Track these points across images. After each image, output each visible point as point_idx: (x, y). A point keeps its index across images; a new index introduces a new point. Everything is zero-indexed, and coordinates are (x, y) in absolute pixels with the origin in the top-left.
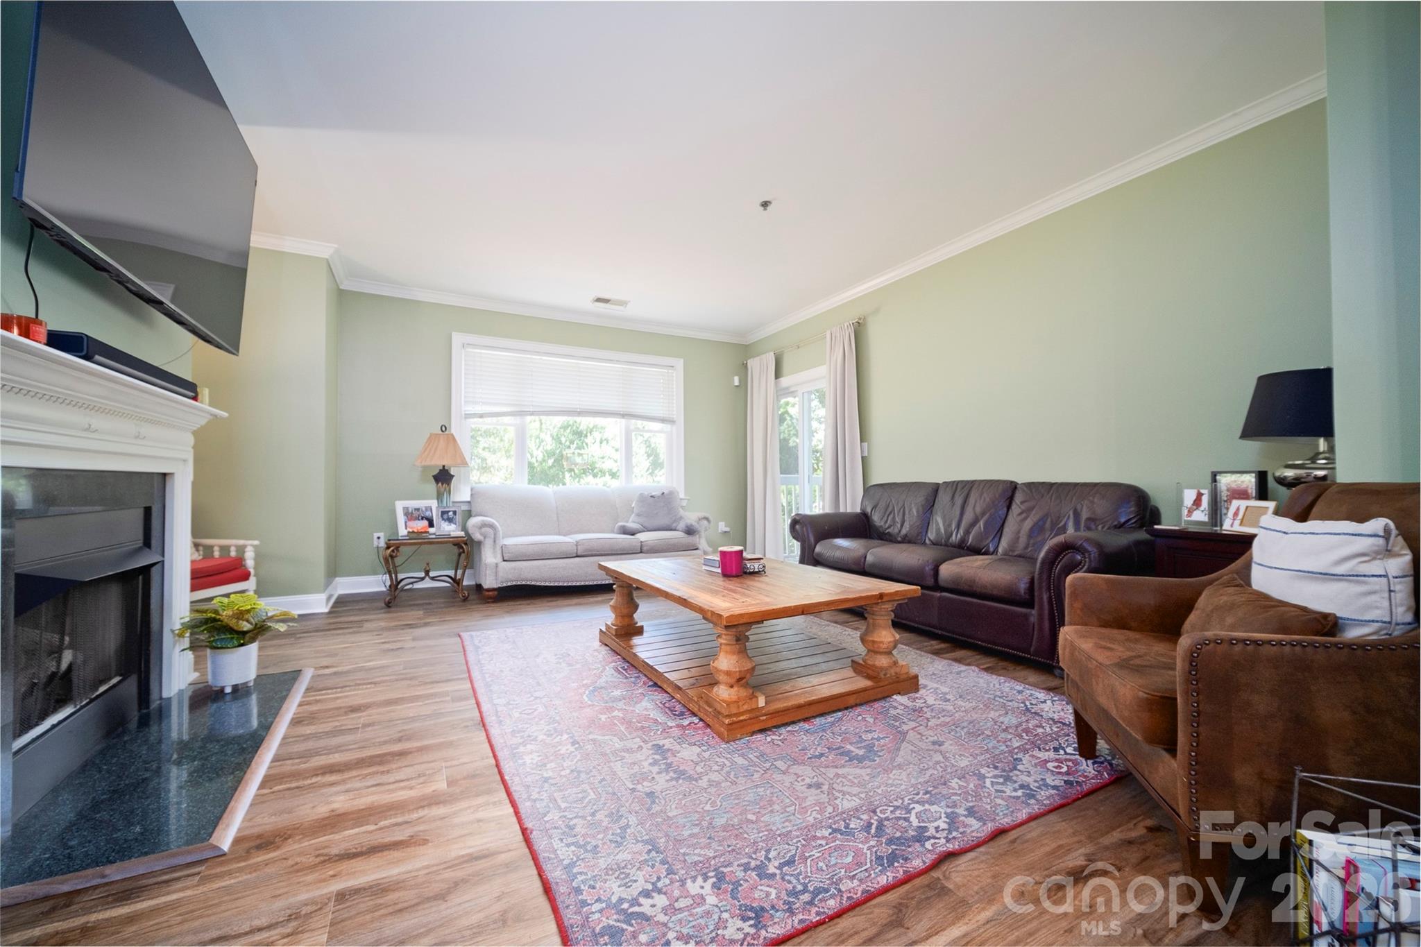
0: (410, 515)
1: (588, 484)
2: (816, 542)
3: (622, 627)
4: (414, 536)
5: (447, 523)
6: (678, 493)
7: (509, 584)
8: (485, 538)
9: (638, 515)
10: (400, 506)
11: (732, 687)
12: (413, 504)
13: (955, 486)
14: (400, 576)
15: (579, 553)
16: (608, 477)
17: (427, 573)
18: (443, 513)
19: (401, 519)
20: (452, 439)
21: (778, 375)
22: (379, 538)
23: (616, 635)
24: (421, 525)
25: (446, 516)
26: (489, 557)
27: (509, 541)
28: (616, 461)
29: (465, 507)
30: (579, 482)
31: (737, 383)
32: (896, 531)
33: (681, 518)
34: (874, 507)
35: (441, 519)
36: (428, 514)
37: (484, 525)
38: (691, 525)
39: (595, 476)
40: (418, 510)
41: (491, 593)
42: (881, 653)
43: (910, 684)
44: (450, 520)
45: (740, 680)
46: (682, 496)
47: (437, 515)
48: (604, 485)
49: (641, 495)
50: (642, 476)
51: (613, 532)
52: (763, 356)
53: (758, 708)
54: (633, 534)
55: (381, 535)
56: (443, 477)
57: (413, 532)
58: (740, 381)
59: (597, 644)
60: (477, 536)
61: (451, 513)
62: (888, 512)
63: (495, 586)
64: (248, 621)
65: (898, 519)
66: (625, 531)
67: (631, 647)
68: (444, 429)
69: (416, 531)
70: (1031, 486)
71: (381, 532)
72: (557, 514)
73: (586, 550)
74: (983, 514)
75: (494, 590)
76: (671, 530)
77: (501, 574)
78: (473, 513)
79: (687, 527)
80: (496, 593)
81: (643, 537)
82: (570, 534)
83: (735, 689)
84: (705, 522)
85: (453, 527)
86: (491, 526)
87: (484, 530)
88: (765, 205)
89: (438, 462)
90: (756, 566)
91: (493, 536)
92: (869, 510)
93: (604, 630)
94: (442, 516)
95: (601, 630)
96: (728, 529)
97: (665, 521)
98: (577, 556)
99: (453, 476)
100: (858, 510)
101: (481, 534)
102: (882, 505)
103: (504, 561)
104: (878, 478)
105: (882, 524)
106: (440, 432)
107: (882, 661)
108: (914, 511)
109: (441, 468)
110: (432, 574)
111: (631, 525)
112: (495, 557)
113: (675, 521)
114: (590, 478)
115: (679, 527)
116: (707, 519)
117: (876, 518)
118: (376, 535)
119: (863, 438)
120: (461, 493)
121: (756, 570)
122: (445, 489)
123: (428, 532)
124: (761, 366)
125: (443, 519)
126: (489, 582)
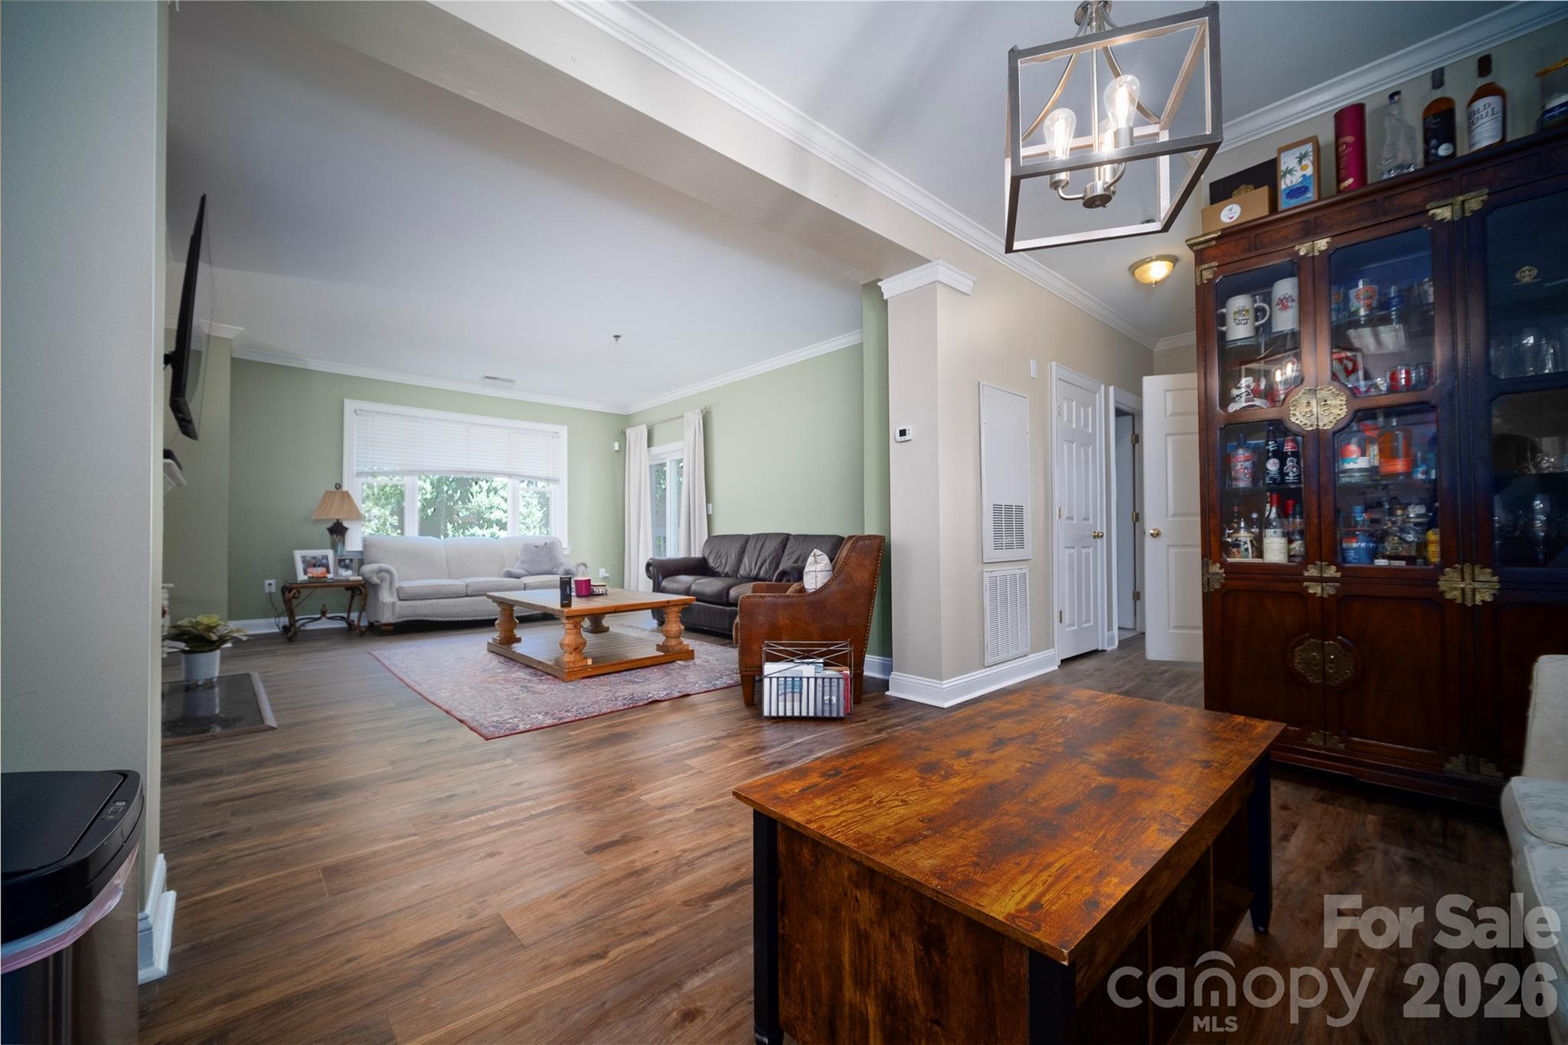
0: (310, 563)
1: (474, 535)
2: (663, 580)
3: (505, 638)
4: (314, 580)
5: (343, 570)
6: (561, 543)
7: (405, 619)
8: (382, 581)
9: (523, 562)
10: (298, 555)
11: (571, 654)
12: (310, 553)
13: (758, 536)
14: (297, 618)
15: (469, 592)
16: (495, 529)
17: (324, 613)
18: (340, 561)
19: (300, 566)
20: (346, 495)
21: (650, 444)
22: (270, 584)
23: (500, 644)
24: (318, 571)
25: (342, 563)
26: (386, 597)
27: (406, 584)
28: (505, 512)
29: (359, 557)
30: (463, 533)
31: (617, 448)
32: (721, 570)
33: (562, 564)
34: (710, 552)
35: (338, 566)
36: (324, 561)
37: (381, 570)
38: (570, 569)
39: (481, 527)
40: (314, 558)
41: (388, 628)
42: (672, 637)
43: (689, 655)
44: (347, 567)
45: (576, 649)
46: (565, 545)
47: (335, 563)
48: (492, 536)
49: (526, 545)
50: (535, 527)
51: (499, 576)
52: (637, 428)
53: (587, 665)
54: (518, 578)
55: (273, 581)
56: (338, 530)
57: (313, 577)
58: (620, 446)
59: (486, 652)
60: (375, 580)
61: (347, 561)
62: (718, 557)
63: (392, 621)
64: (214, 633)
65: (724, 562)
66: (510, 575)
67: (511, 648)
68: (338, 486)
69: (315, 576)
70: (797, 536)
71: (272, 578)
72: (447, 561)
73: (475, 591)
74: (769, 556)
75: (391, 624)
76: (552, 574)
77: (397, 611)
78: (365, 561)
79: (565, 571)
80: (392, 627)
81: (527, 580)
82: (461, 578)
83: (574, 654)
84: (583, 568)
85: (349, 572)
86: (388, 571)
87: (380, 575)
88: (617, 337)
89: (333, 515)
90: (601, 590)
91: (389, 580)
92: (706, 555)
93: (491, 641)
94: (339, 564)
95: (489, 643)
96: (607, 575)
97: (547, 567)
98: (467, 596)
99: (346, 529)
100: (701, 556)
101: (379, 578)
102: (714, 551)
103: (400, 600)
104: (717, 532)
105: (713, 565)
106: (335, 490)
107: (673, 642)
108: (733, 555)
109: (335, 521)
110: (328, 615)
111: (516, 570)
112: (392, 597)
113: (556, 567)
114: (476, 530)
115: (559, 572)
116: (584, 565)
117: (711, 562)
118: (268, 582)
119: (708, 501)
120: (353, 543)
121: (601, 593)
122: (340, 540)
123: (326, 577)
124: (637, 435)
125: (340, 566)
126: (387, 617)
